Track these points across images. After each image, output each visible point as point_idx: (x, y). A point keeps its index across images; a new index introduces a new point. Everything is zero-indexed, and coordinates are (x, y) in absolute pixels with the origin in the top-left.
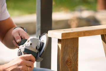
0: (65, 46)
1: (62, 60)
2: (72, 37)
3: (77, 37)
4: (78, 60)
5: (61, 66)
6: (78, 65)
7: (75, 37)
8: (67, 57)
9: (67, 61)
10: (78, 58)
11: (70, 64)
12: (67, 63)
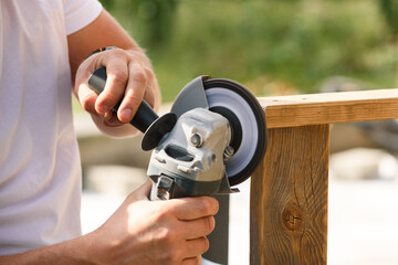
0: (279, 158)
1: (267, 208)
2: (306, 123)
3: (324, 122)
4: (326, 212)
5: (265, 233)
6: (326, 227)
7: (314, 123)
8: (286, 200)
9: (287, 213)
10: (326, 202)
11: (299, 225)
12: (286, 221)
